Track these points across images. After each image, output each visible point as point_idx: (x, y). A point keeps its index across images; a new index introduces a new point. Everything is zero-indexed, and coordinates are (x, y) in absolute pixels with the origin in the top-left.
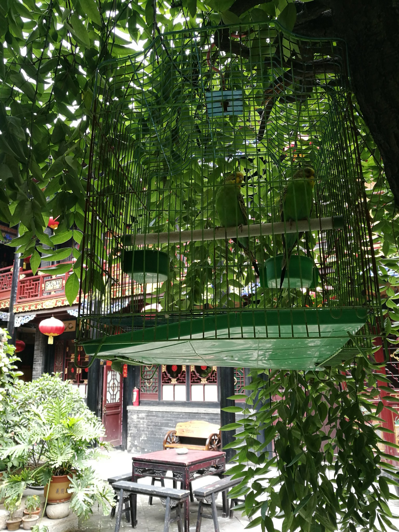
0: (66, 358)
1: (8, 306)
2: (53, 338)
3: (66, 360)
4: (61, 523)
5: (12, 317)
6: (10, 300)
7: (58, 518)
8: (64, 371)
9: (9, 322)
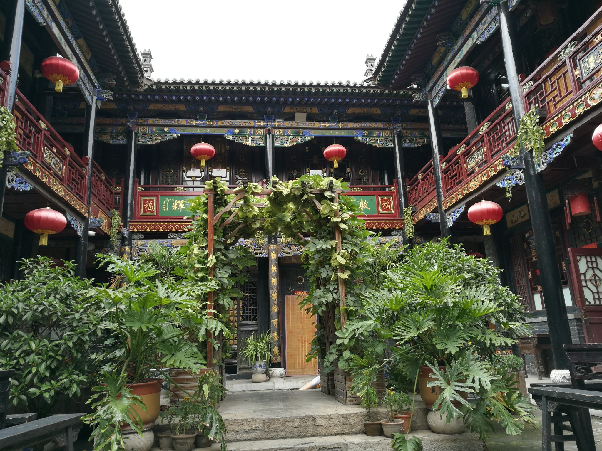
0: (526, 258)
1: (436, 206)
2: (488, 226)
3: (527, 259)
4: (448, 441)
5: (443, 217)
6: (436, 197)
7: (443, 433)
8: (527, 275)
9: (441, 222)
